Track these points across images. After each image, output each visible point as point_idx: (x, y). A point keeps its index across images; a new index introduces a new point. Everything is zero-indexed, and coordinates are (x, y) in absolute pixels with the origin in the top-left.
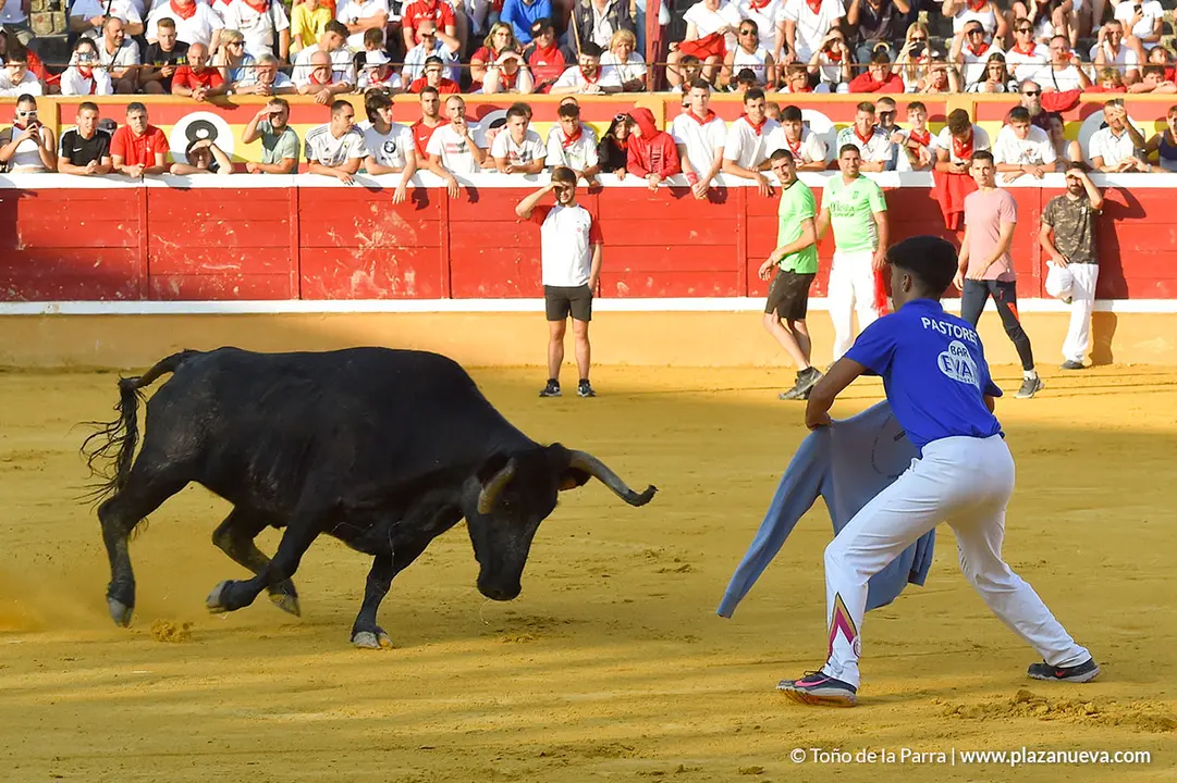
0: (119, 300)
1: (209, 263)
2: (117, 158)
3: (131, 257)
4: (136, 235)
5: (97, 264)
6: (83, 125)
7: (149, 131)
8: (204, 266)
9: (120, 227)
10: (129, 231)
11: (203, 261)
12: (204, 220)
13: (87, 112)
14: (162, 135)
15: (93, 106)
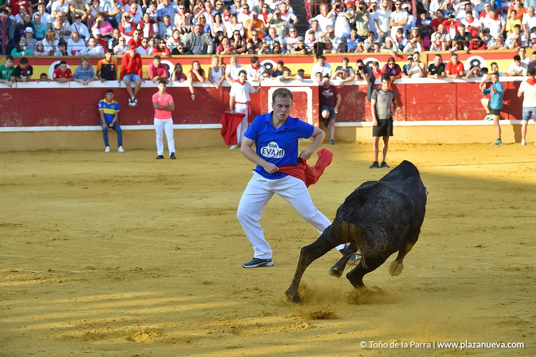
0: (446, 120)
1: (477, 108)
2: (448, 72)
3: (451, 106)
4: (452, 99)
5: (439, 108)
6: (435, 61)
7: (458, 63)
8: (476, 109)
9: (447, 96)
10: (450, 97)
11: (474, 107)
12: (476, 93)
13: (437, 57)
14: (462, 64)
15: (439, 55)
